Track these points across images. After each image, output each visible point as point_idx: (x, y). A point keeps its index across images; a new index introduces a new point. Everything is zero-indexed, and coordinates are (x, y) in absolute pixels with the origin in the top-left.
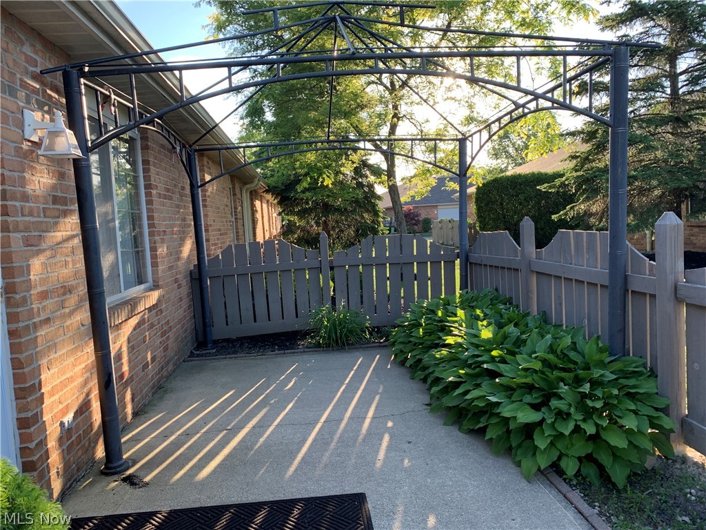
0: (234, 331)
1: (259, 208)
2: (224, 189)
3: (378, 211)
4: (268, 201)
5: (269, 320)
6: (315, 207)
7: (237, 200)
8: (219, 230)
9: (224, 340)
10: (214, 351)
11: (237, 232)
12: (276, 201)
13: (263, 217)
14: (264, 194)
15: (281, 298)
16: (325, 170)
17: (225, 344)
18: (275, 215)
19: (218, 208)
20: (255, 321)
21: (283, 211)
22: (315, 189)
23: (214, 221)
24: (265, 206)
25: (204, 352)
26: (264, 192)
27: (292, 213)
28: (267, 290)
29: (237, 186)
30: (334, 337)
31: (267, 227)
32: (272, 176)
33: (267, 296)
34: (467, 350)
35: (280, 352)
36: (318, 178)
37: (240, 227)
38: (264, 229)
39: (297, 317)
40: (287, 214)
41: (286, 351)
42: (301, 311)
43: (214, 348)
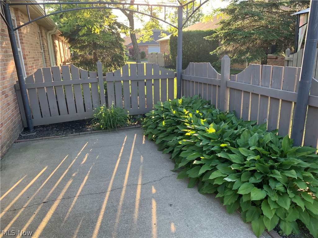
0: (47, 120)
1: (57, 45)
2: (34, 32)
3: (123, 48)
4: (62, 41)
5: (68, 114)
6: (89, 44)
7: (44, 40)
8: (34, 58)
9: (41, 126)
10: (35, 134)
11: (45, 59)
12: (67, 41)
13: (60, 49)
14: (60, 37)
15: (75, 100)
16: (95, 23)
17: (42, 129)
18: (67, 48)
19: (32, 44)
20: (60, 115)
21: (71, 47)
22: (89, 35)
23: (29, 52)
24: (61, 43)
25: (28, 135)
26: (60, 36)
27: (76, 48)
28: (65, 95)
29: (43, 31)
30: (109, 124)
31: (62, 55)
32: (64, 26)
33: (66, 99)
34: (201, 140)
35: (77, 134)
36: (92, 28)
37: (47, 55)
38: (61, 56)
39: (85, 111)
40: (74, 48)
41: (80, 133)
42: (88, 108)
43: (35, 132)
